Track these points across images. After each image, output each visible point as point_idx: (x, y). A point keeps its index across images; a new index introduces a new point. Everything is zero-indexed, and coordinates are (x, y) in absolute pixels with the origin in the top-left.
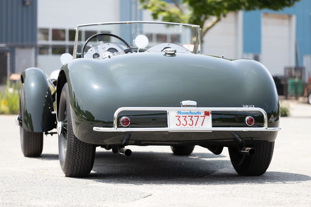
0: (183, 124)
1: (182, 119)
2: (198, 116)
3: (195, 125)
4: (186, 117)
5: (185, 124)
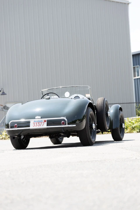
2: (42, 122)
3: (40, 126)
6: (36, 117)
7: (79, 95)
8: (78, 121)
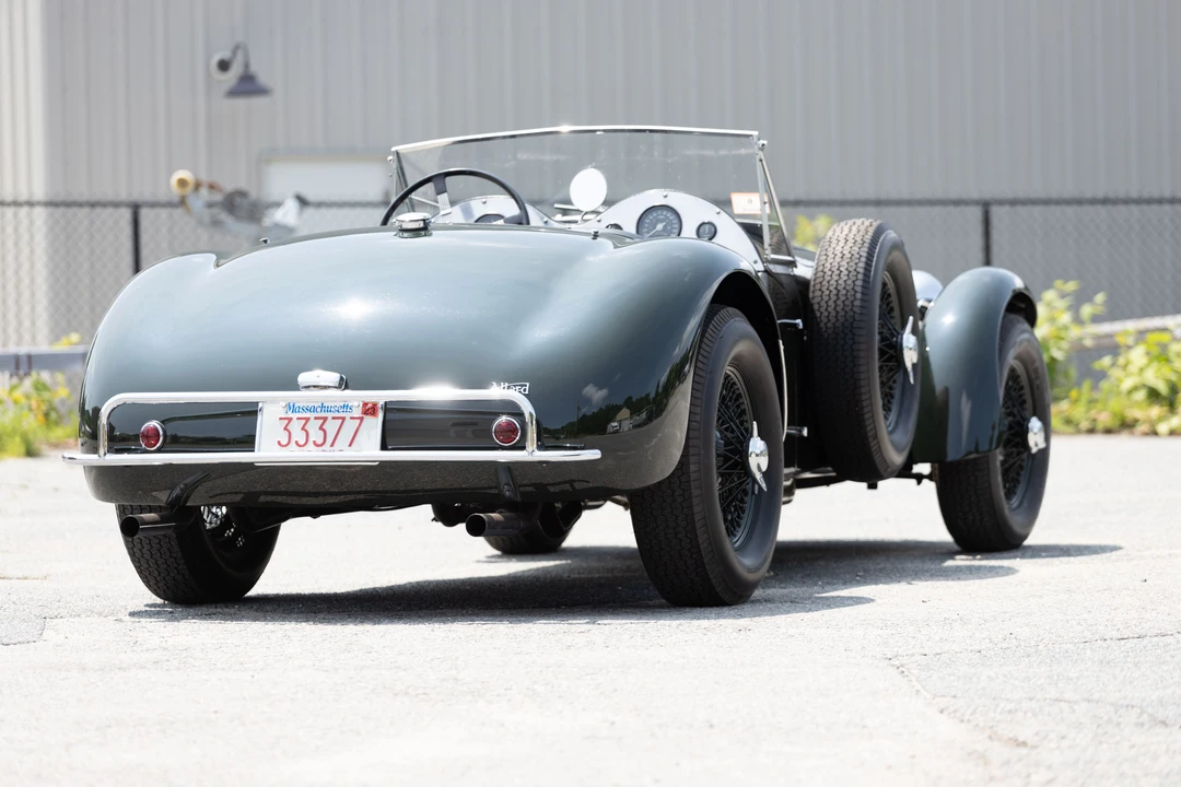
0: (296, 442)
1: (296, 427)
2: (343, 419)
3: (332, 445)
4: (307, 419)
5: (302, 443)
6: (304, 378)
7: (677, 199)
8: (625, 413)
